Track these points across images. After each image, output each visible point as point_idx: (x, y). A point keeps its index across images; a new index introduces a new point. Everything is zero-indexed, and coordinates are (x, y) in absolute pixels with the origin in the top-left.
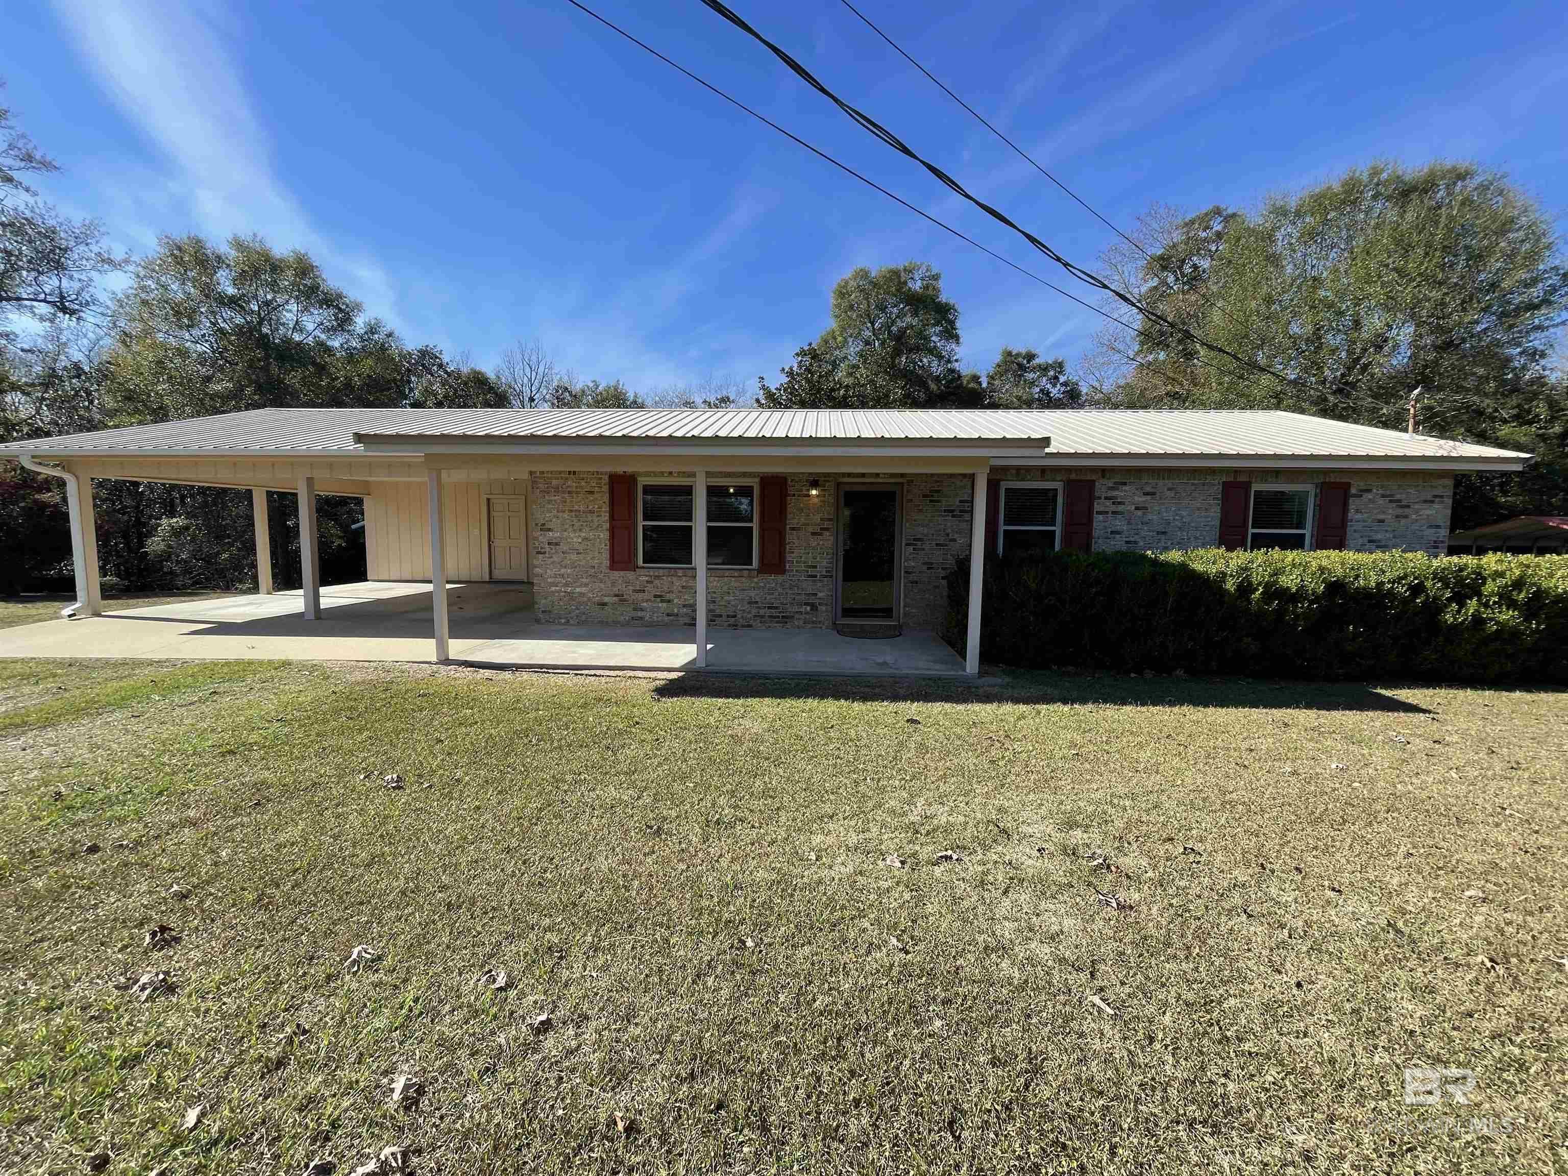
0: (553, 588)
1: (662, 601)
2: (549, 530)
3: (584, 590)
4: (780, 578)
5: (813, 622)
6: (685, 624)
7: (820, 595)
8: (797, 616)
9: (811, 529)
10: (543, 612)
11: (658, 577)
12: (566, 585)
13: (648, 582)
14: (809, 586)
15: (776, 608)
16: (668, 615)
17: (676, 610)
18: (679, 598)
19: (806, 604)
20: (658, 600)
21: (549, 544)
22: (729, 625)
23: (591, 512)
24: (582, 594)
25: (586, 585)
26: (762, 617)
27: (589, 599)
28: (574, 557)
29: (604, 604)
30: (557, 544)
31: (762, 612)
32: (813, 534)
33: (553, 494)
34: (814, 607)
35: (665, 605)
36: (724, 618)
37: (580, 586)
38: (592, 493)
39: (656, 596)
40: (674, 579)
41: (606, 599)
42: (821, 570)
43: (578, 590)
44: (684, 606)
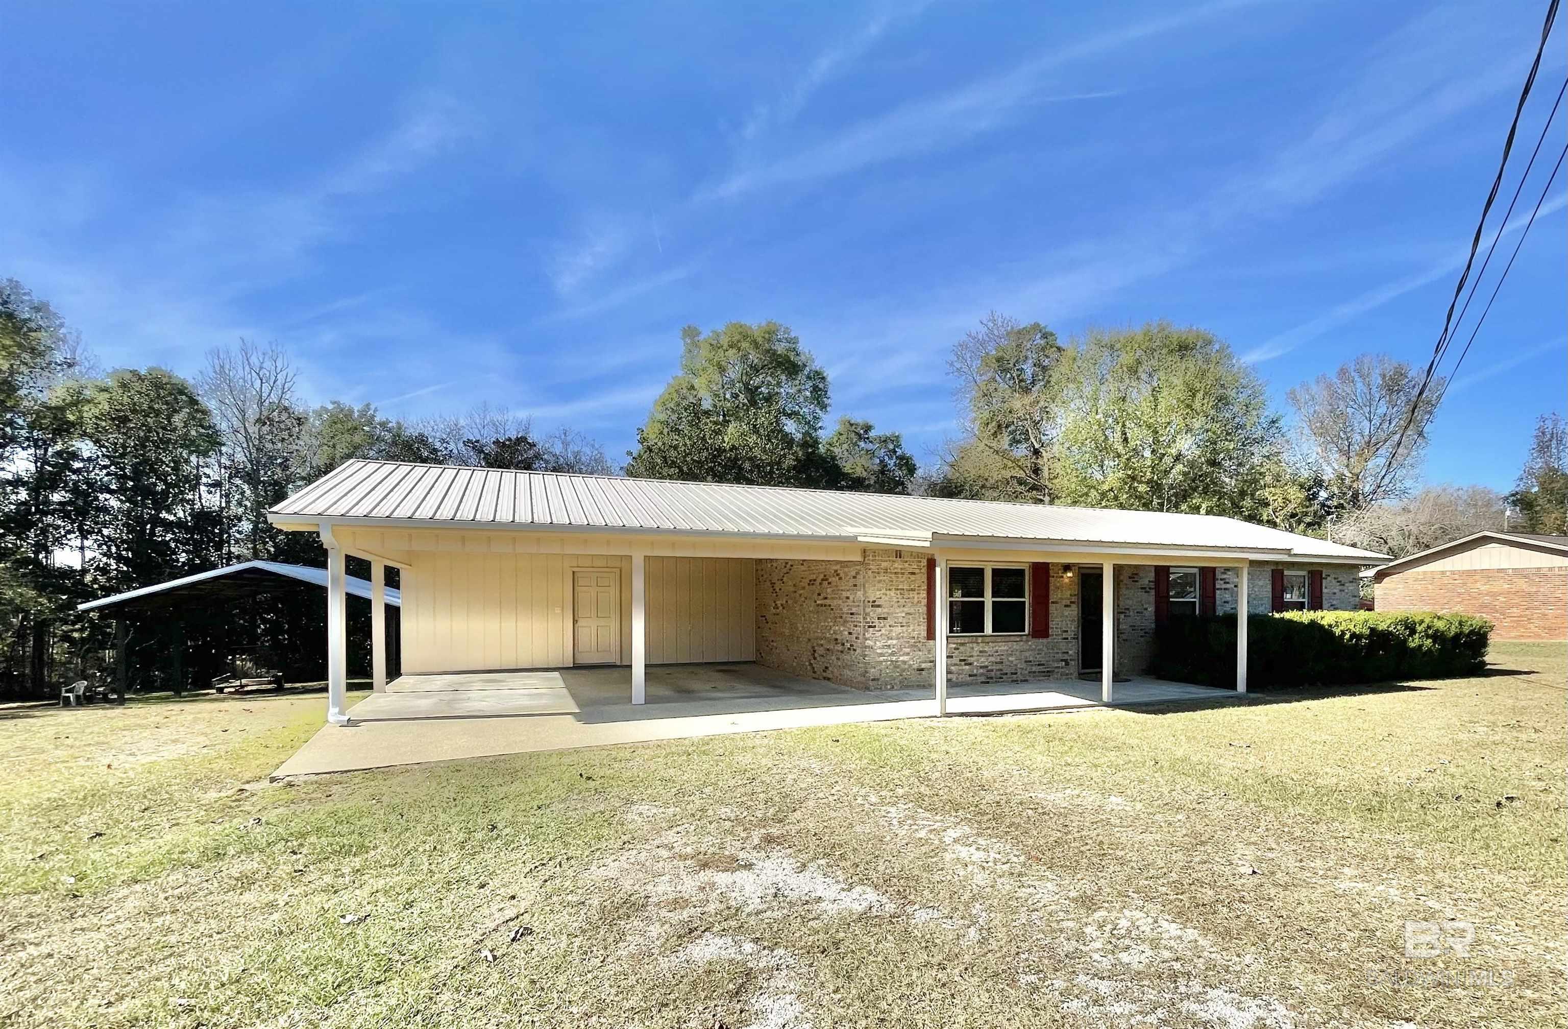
0: (882, 659)
1: (966, 664)
2: (879, 606)
3: (905, 658)
4: (1045, 641)
5: (1067, 674)
6: (982, 683)
7: (1070, 652)
8: (1056, 670)
9: (1064, 602)
10: (873, 680)
11: (963, 644)
12: (893, 654)
13: (955, 649)
14: (1063, 646)
15: (1043, 665)
16: (970, 676)
17: (975, 671)
18: (978, 661)
19: (1062, 660)
20: (963, 663)
21: (879, 618)
22: (1013, 681)
23: (912, 590)
24: (904, 662)
25: (908, 654)
26: (1035, 672)
27: (910, 666)
28: (899, 629)
29: (922, 670)
30: (884, 619)
31: (1034, 669)
32: (1066, 606)
33: (882, 574)
34: (1067, 664)
35: (967, 667)
36: (1008, 676)
37: (903, 655)
38: (913, 573)
39: (961, 660)
40: (975, 645)
41: (923, 666)
42: (1070, 635)
43: (901, 658)
44: (981, 667)
